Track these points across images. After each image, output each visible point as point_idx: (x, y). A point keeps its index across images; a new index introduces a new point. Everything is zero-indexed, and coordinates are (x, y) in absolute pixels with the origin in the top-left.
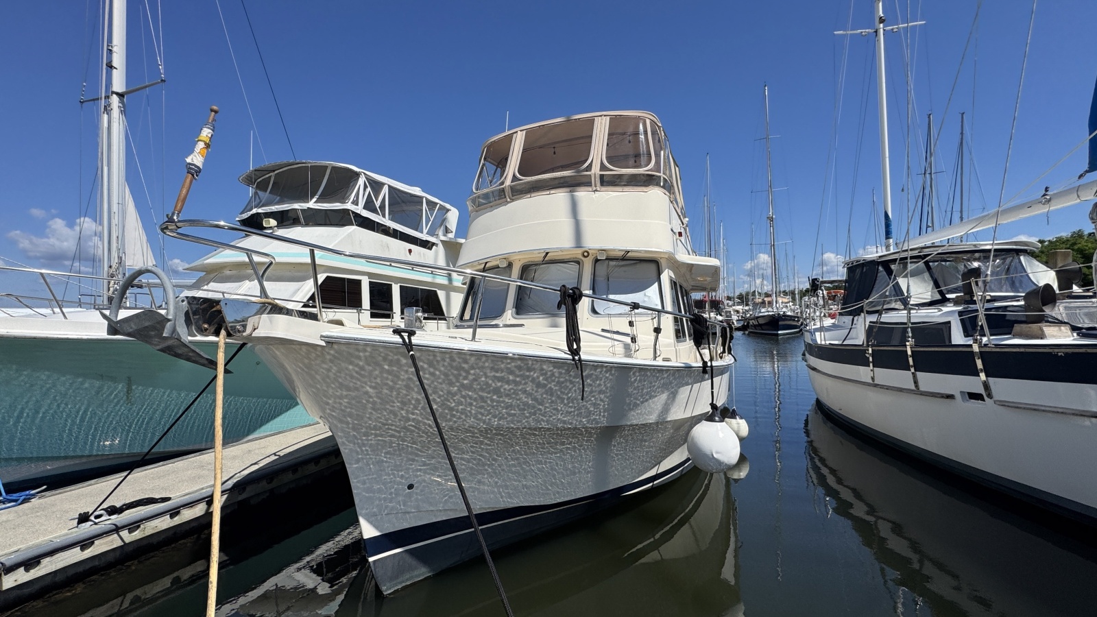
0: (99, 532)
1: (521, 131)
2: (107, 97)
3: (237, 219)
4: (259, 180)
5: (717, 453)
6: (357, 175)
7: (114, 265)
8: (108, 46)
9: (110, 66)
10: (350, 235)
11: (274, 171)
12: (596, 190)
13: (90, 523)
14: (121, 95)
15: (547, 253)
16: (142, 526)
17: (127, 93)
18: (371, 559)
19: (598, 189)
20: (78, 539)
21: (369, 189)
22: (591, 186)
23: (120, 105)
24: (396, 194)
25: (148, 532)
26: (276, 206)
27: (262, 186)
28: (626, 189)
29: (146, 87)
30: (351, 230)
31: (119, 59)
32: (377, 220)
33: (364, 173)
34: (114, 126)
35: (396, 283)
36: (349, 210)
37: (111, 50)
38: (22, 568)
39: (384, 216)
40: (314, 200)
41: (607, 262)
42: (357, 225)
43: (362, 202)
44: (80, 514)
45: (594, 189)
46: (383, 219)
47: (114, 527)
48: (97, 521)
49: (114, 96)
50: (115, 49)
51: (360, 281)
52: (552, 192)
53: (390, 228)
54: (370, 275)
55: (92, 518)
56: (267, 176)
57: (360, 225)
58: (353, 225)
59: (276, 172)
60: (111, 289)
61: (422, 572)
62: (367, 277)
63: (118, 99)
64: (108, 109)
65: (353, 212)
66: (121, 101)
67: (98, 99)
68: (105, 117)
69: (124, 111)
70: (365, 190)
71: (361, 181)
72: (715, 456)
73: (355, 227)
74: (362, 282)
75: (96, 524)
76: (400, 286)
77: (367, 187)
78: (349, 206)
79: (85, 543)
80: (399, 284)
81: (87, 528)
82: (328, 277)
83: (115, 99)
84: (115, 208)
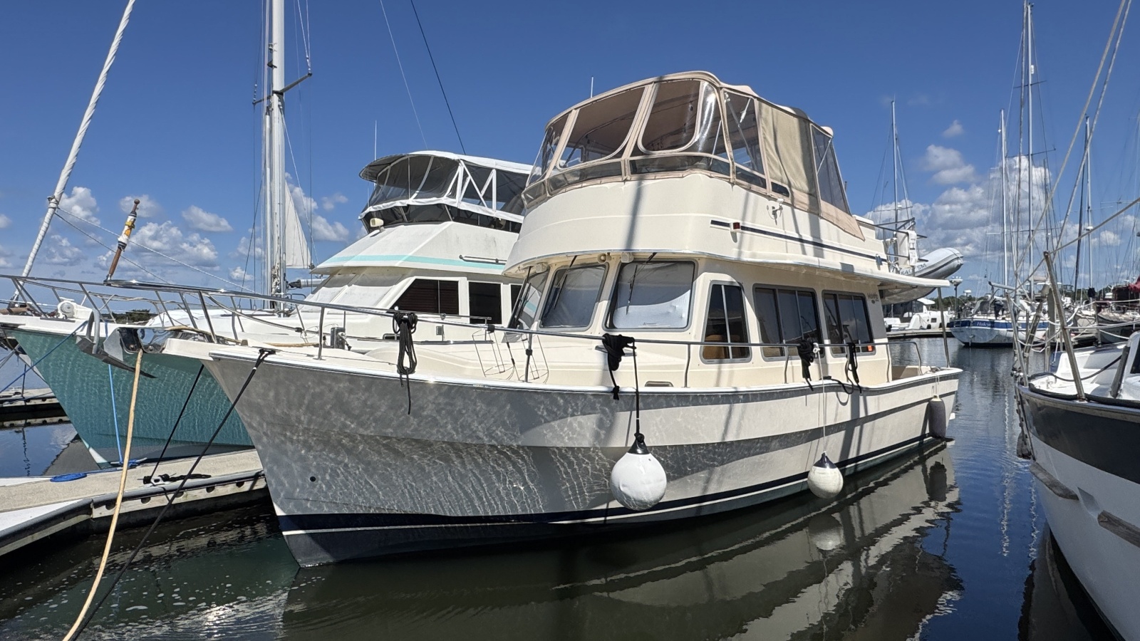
0: (154, 491)
1: (575, 109)
2: (269, 98)
3: (359, 218)
4: (379, 174)
5: (624, 486)
6: (455, 164)
7: (277, 266)
8: (269, 45)
9: (271, 66)
10: (444, 232)
11: (390, 164)
12: (626, 180)
13: (151, 484)
14: (280, 94)
15: (576, 257)
16: (185, 493)
17: (284, 90)
18: (285, 533)
19: (629, 179)
20: (141, 493)
21: (470, 177)
22: (621, 174)
23: (280, 103)
24: (507, 177)
25: (190, 499)
26: (384, 204)
27: (381, 180)
28: (659, 175)
29: (297, 83)
30: (448, 225)
31: (278, 58)
32: (480, 212)
33: (464, 161)
34: (275, 125)
35: (506, 283)
36: (444, 204)
37: (271, 50)
38: (105, 506)
39: (490, 207)
40: (415, 195)
41: (635, 265)
42: (454, 220)
43: (460, 193)
44: (145, 477)
45: (624, 178)
46: (490, 210)
47: (163, 490)
48: (155, 484)
49: (275, 95)
50: (275, 48)
51: (457, 282)
52: (584, 184)
53: (498, 219)
54: (468, 275)
55: (152, 481)
56: (385, 170)
57: (456, 220)
58: (450, 220)
59: (392, 165)
60: (273, 290)
61: (325, 558)
62: (466, 278)
63: (278, 98)
64: (269, 110)
65: (448, 206)
66: (281, 100)
67: (261, 101)
68: (268, 117)
69: (283, 109)
70: (464, 180)
71: (460, 170)
72: (622, 489)
73: (452, 223)
74: (459, 284)
75: (154, 485)
76: (512, 286)
77: (467, 176)
78: (445, 200)
79: (145, 497)
80: (510, 285)
81: (148, 488)
82: (416, 280)
83: (275, 97)
84: (277, 208)
